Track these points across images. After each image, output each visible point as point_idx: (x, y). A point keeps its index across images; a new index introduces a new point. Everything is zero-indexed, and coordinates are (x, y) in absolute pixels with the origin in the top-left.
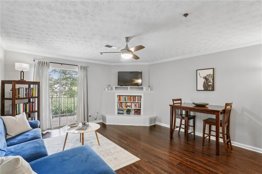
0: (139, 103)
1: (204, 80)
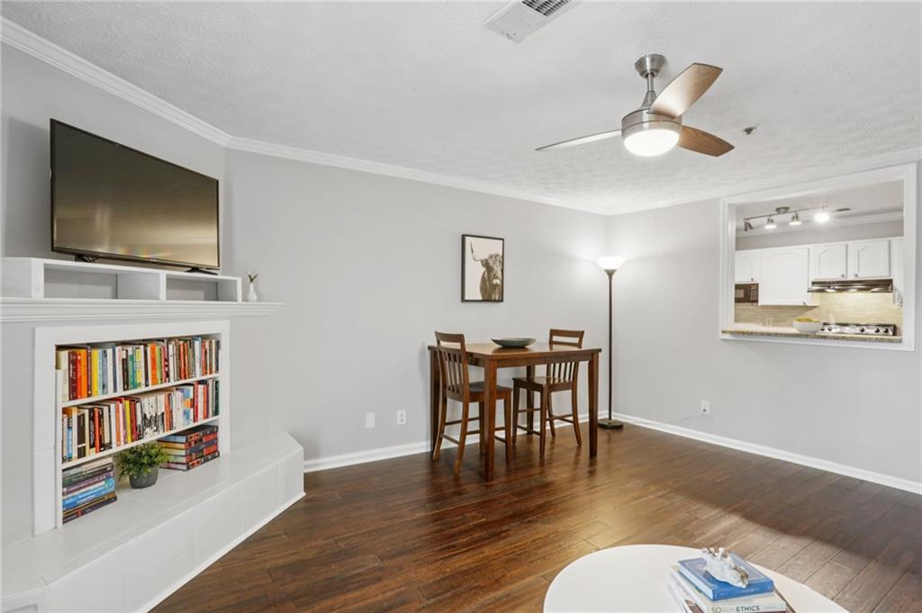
0: (210, 382)
1: (484, 269)
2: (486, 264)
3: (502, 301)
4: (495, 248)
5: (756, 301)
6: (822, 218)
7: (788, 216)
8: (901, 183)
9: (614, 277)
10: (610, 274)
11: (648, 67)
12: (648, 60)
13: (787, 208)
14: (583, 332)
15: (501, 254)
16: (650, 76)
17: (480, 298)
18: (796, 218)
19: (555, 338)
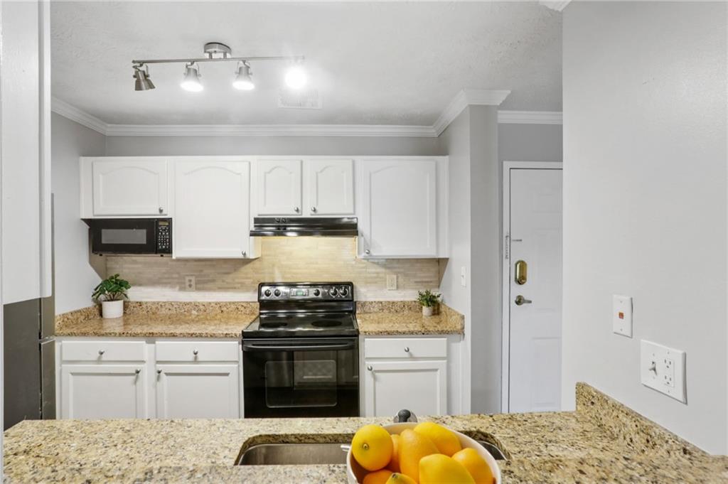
5: (168, 251)
13: (227, 49)
18: (244, 72)
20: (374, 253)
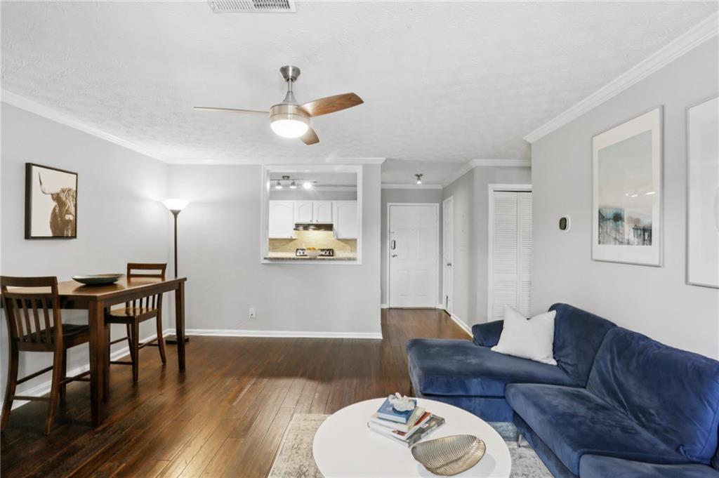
1: (54, 204)
2: (57, 198)
3: (75, 237)
4: (68, 182)
6: (308, 186)
7: (289, 182)
8: (356, 174)
9: (178, 216)
10: (176, 214)
11: (290, 74)
12: (291, 69)
13: (288, 177)
14: (165, 265)
15: (75, 189)
16: (290, 80)
17: (50, 234)
18: (293, 184)
19: (133, 272)
20: (340, 237)
